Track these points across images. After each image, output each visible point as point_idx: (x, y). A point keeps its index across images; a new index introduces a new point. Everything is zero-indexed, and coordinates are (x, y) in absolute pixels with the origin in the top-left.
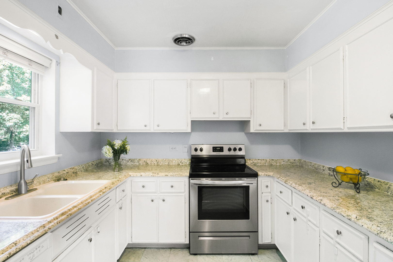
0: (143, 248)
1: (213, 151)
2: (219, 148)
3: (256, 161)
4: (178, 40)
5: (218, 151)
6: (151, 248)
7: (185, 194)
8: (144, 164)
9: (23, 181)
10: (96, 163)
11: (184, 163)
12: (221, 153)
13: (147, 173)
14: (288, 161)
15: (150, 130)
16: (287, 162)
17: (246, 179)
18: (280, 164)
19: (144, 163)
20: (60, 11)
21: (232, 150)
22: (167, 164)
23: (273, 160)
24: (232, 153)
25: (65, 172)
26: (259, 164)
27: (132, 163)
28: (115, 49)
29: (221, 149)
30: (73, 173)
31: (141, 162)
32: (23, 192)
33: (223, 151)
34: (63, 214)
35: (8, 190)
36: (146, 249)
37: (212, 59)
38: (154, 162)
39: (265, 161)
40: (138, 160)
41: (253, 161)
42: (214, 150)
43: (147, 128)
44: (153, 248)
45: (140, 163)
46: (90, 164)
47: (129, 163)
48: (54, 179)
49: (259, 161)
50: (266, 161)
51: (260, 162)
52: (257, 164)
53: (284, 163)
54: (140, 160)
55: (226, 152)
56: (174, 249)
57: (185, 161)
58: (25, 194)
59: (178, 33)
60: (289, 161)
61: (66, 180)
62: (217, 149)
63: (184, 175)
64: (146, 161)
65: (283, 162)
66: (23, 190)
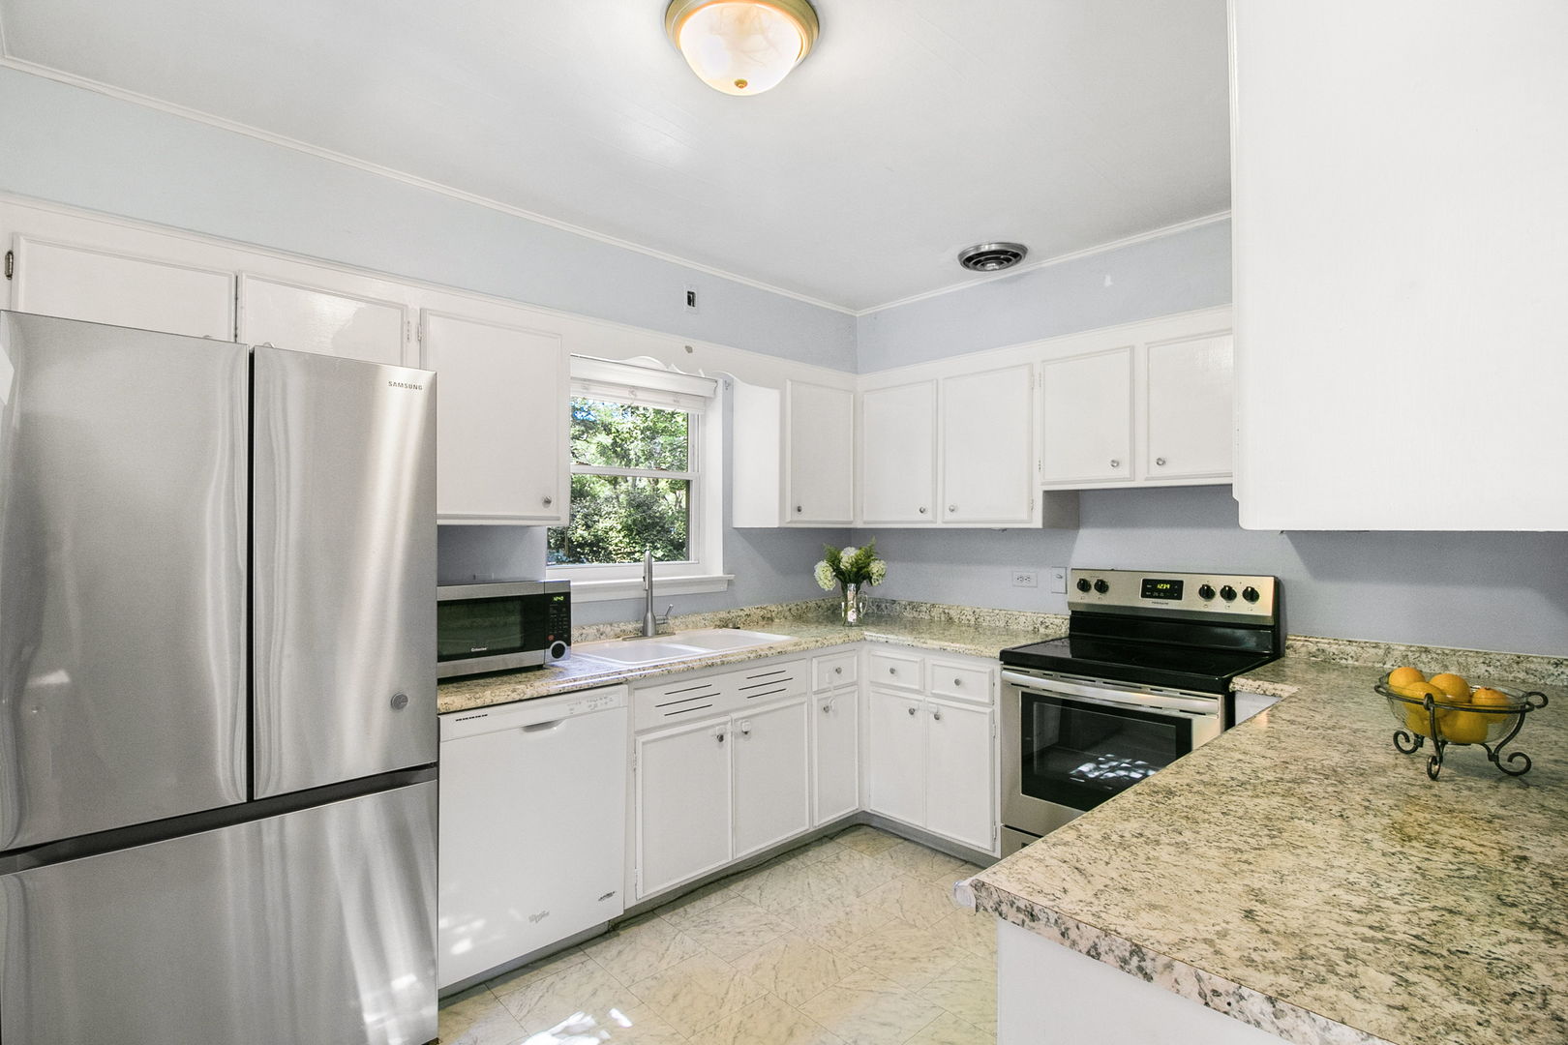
0: (901, 837)
1: (1144, 595)
2: (1168, 586)
3: (1334, 648)
4: (975, 260)
5: (1162, 594)
6: (918, 844)
7: (994, 711)
8: (943, 619)
9: (649, 615)
10: (829, 604)
11: (1051, 626)
12: (1172, 605)
13: (901, 638)
14: (1515, 665)
15: (932, 522)
16: (1507, 668)
17: (1178, 695)
18: (1464, 674)
19: (943, 615)
20: (691, 300)
21: (1218, 594)
22: (1002, 624)
23: (1427, 651)
24: (1218, 606)
25: (741, 613)
26: (1350, 662)
27: (915, 614)
28: (857, 315)
29: (1175, 590)
30: (763, 618)
31: (935, 613)
32: (650, 634)
33: (1180, 598)
34: (656, 667)
35: (630, 627)
36: (906, 843)
37: (1108, 282)
38: (968, 617)
39: (1381, 652)
40: (928, 605)
41: (1322, 646)
42: (1149, 590)
43: (928, 516)
44: (923, 845)
45: (933, 614)
46: (812, 604)
47: (908, 614)
48: (718, 623)
49: (1351, 649)
50: (1388, 650)
51: (1352, 654)
52: (1341, 659)
53: (1490, 669)
54: (933, 606)
55: (1191, 602)
56: (971, 867)
57: (1057, 621)
58: (651, 637)
59: (969, 246)
60: (1518, 663)
61: (739, 628)
62: (1159, 587)
63: (987, 652)
64: (946, 611)
65: (1484, 668)
66: (650, 630)
